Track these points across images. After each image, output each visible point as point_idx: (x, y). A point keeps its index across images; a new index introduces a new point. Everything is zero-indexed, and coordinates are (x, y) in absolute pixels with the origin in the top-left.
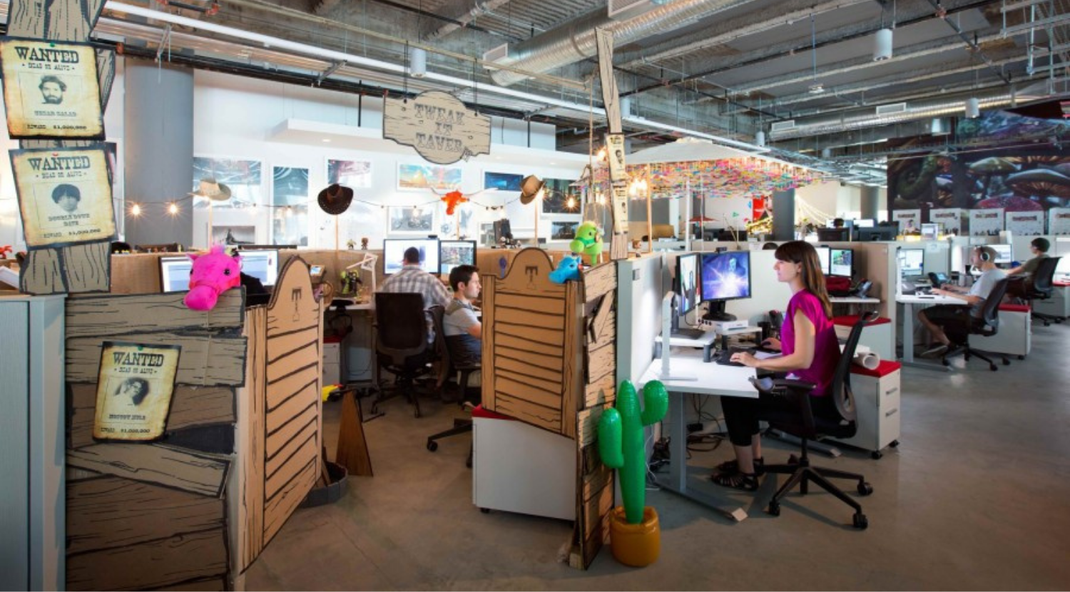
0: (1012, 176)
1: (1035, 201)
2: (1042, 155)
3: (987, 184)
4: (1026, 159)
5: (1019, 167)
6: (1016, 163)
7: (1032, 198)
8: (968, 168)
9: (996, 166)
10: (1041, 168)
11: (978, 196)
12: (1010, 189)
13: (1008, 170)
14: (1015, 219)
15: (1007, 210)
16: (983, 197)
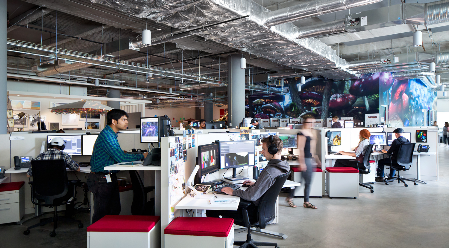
0: (263, 106)
1: (268, 115)
2: (269, 100)
3: (257, 108)
4: (265, 100)
5: (264, 103)
6: (263, 102)
7: (267, 114)
8: (252, 103)
9: (259, 102)
10: (269, 104)
11: (255, 113)
12: (262, 111)
13: (262, 104)
14: (264, 122)
15: (261, 119)
16: (256, 114)
